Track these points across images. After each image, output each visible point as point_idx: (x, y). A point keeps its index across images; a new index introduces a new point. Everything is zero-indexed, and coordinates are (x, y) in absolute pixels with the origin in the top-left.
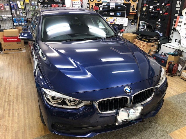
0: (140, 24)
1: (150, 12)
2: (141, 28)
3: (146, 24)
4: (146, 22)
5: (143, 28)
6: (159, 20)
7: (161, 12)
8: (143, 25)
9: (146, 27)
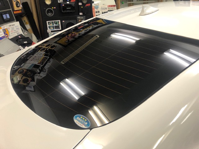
0: (48, 26)
1: (63, 5)
2: (52, 31)
3: (60, 23)
4: (60, 21)
5: (55, 30)
6: (81, 14)
7: (80, 4)
8: (55, 25)
9: (60, 27)
